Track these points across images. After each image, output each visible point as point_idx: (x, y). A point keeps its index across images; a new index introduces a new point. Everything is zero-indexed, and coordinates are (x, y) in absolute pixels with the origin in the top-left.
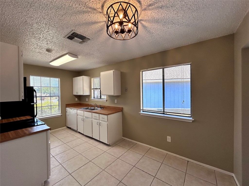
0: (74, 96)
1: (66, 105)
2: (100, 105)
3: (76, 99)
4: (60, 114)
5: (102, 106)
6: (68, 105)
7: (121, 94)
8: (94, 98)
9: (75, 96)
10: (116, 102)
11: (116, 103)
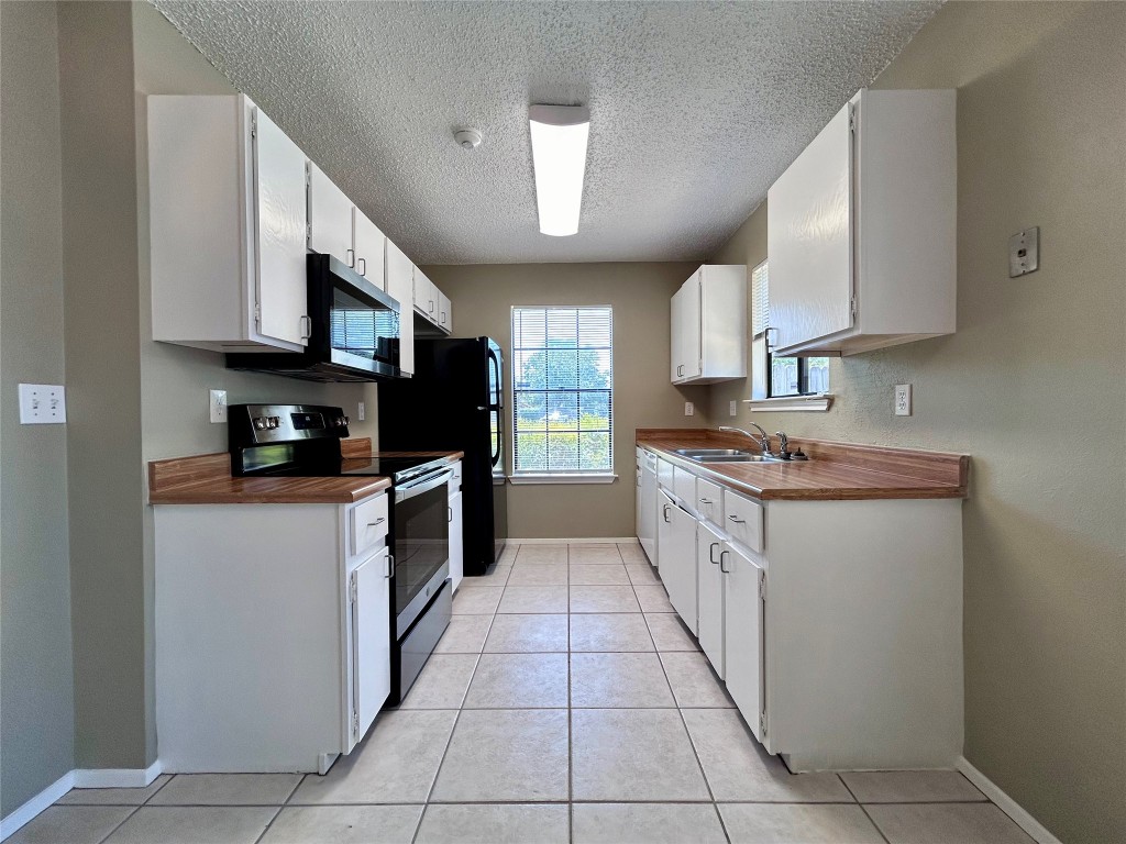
0: (674, 389)
1: (638, 431)
2: (784, 438)
3: (689, 409)
4: (611, 474)
5: (795, 442)
6: (647, 436)
7: (960, 326)
8: (769, 396)
9: (682, 392)
10: (901, 410)
11: (906, 412)
